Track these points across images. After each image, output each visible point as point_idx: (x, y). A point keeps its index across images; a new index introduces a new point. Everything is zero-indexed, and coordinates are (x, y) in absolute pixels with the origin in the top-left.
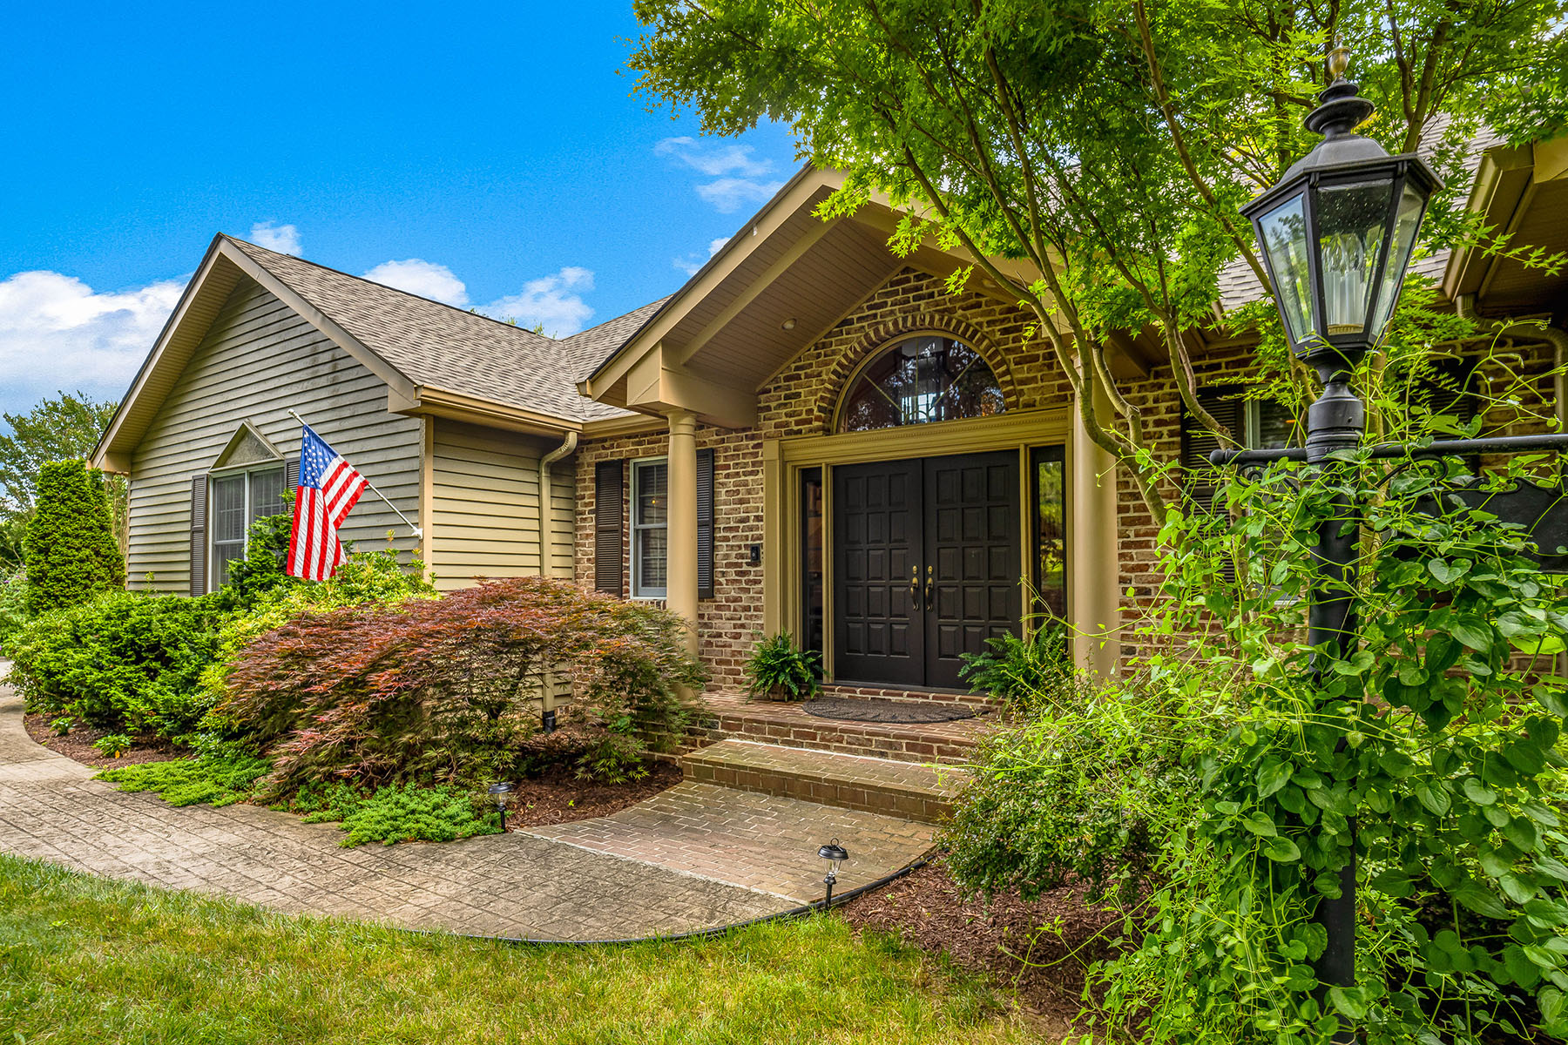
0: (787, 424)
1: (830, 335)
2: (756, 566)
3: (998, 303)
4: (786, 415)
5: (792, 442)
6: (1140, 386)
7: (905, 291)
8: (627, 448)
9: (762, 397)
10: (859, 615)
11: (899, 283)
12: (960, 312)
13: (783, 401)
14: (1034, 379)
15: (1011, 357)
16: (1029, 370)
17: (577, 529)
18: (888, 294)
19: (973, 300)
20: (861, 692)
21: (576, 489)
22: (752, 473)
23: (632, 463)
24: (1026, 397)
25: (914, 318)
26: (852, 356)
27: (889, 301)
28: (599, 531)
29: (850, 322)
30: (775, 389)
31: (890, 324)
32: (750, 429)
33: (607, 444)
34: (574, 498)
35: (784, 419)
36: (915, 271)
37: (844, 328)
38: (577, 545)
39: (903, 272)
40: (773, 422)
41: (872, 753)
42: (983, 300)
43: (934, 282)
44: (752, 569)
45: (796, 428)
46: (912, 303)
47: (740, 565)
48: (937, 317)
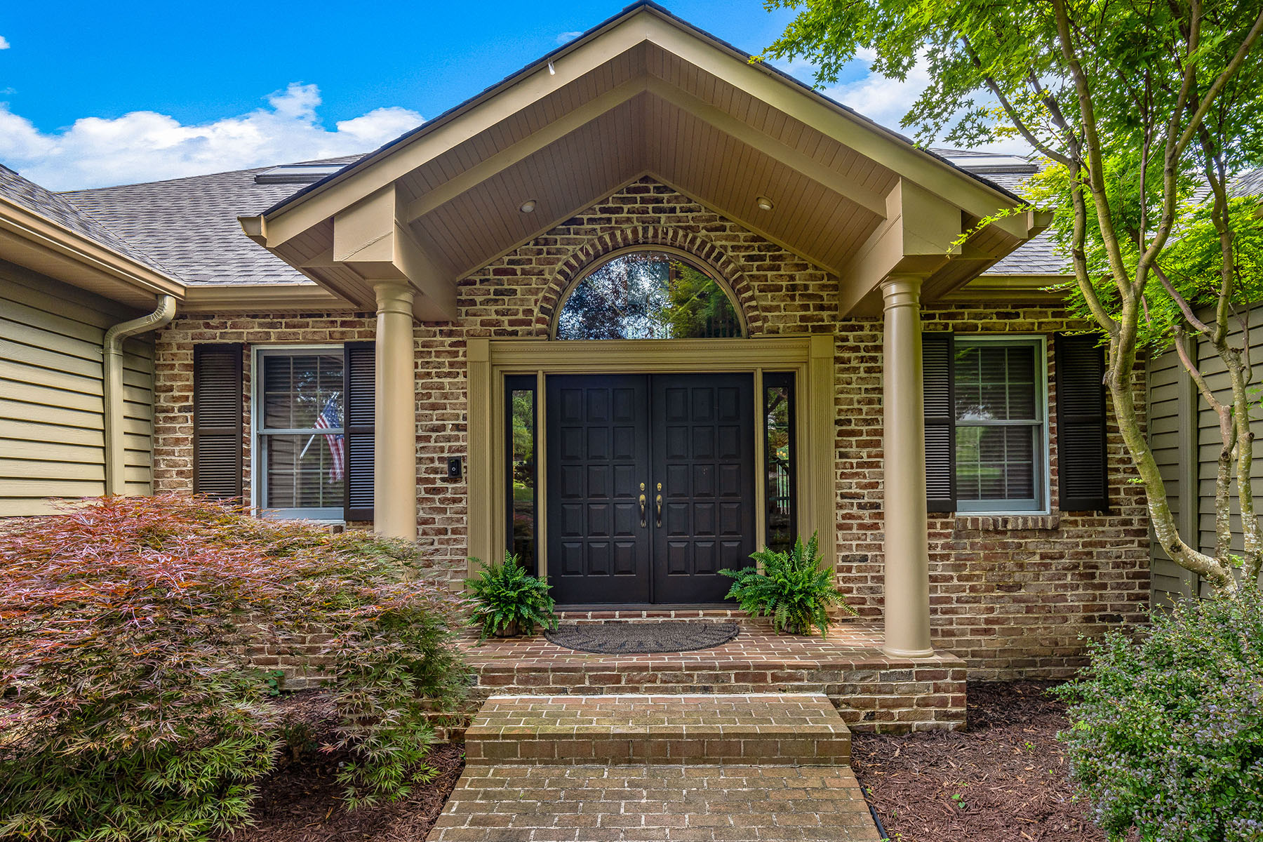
0: (498, 323)
1: (553, 231)
2: (456, 482)
3: (743, 229)
4: (497, 312)
5: (505, 344)
6: (872, 326)
7: (643, 201)
8: (249, 330)
9: (464, 289)
10: (577, 534)
11: (637, 190)
12: (704, 232)
13: (492, 296)
14: (777, 308)
15: (756, 284)
16: (773, 299)
17: (157, 431)
18: (624, 200)
19: (718, 223)
20: (593, 617)
21: (156, 377)
22: (448, 375)
23: (254, 349)
24: (770, 324)
25: (656, 230)
26: (583, 258)
27: (626, 208)
28: (199, 436)
29: (581, 222)
30: (482, 282)
31: (629, 232)
32: (446, 323)
33: (213, 322)
34: (153, 390)
35: (494, 317)
36: (655, 182)
37: (572, 227)
38: (158, 452)
39: (642, 180)
40: (479, 319)
41: (693, 690)
42: (728, 224)
43: (676, 197)
44: (450, 486)
45: (510, 329)
46: (652, 214)
47: (433, 481)
48: (681, 233)
